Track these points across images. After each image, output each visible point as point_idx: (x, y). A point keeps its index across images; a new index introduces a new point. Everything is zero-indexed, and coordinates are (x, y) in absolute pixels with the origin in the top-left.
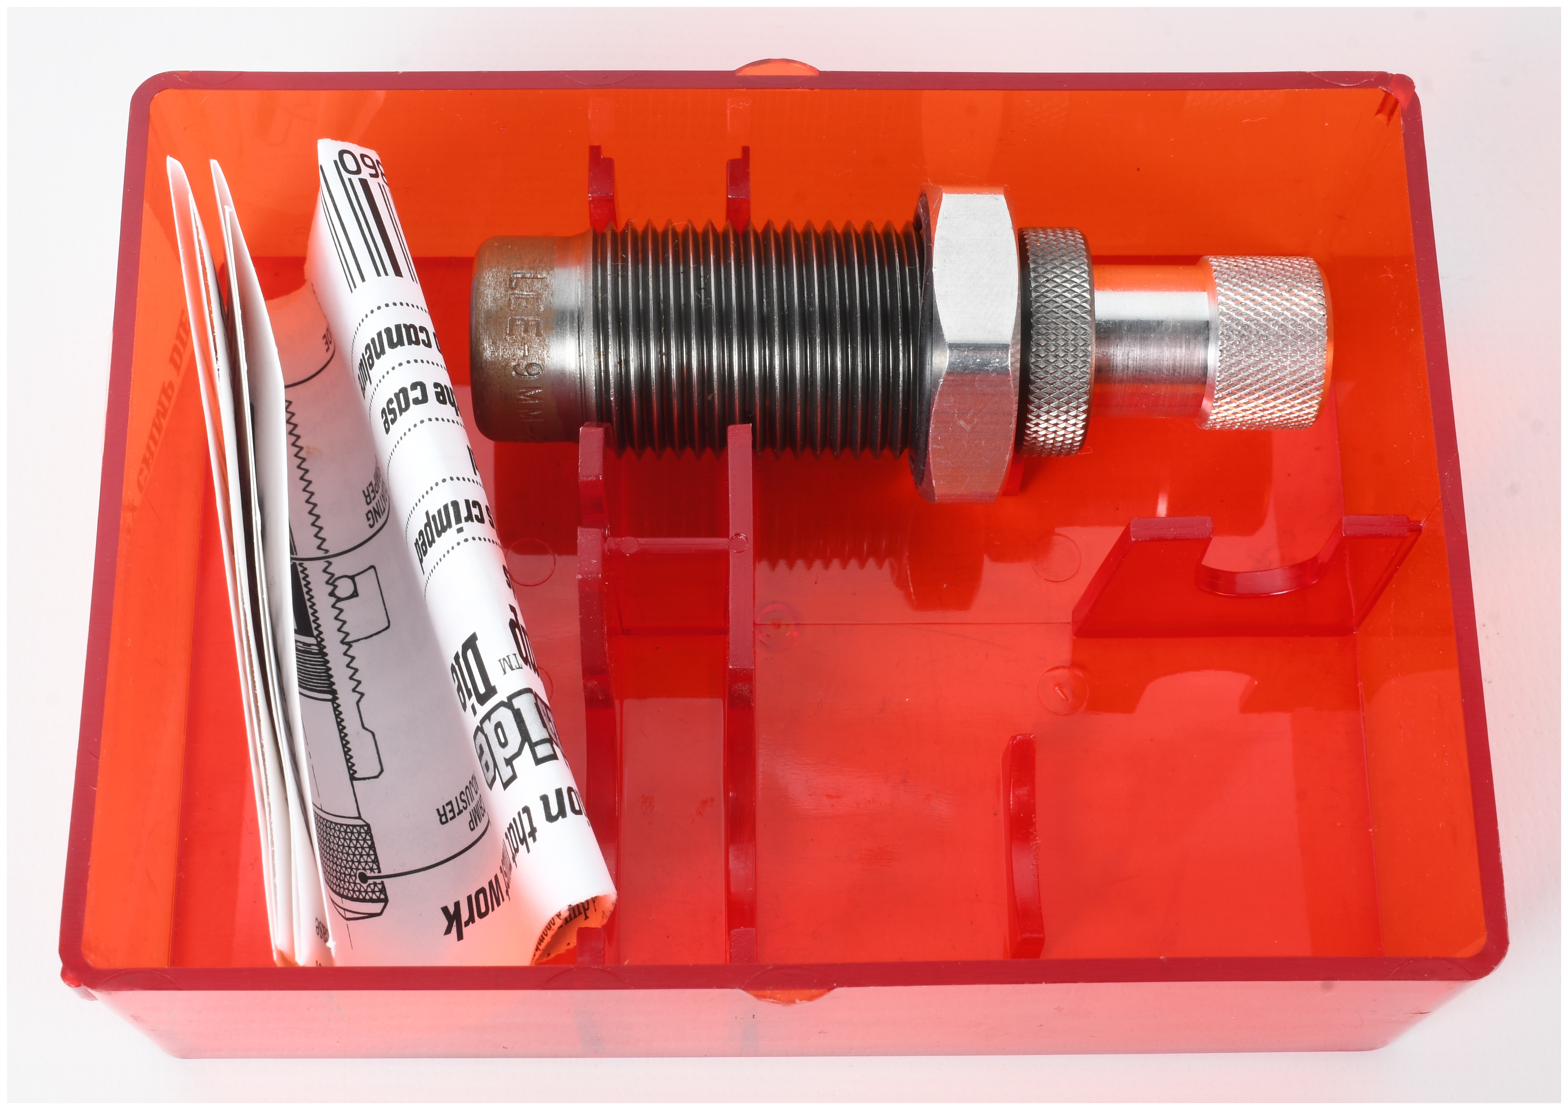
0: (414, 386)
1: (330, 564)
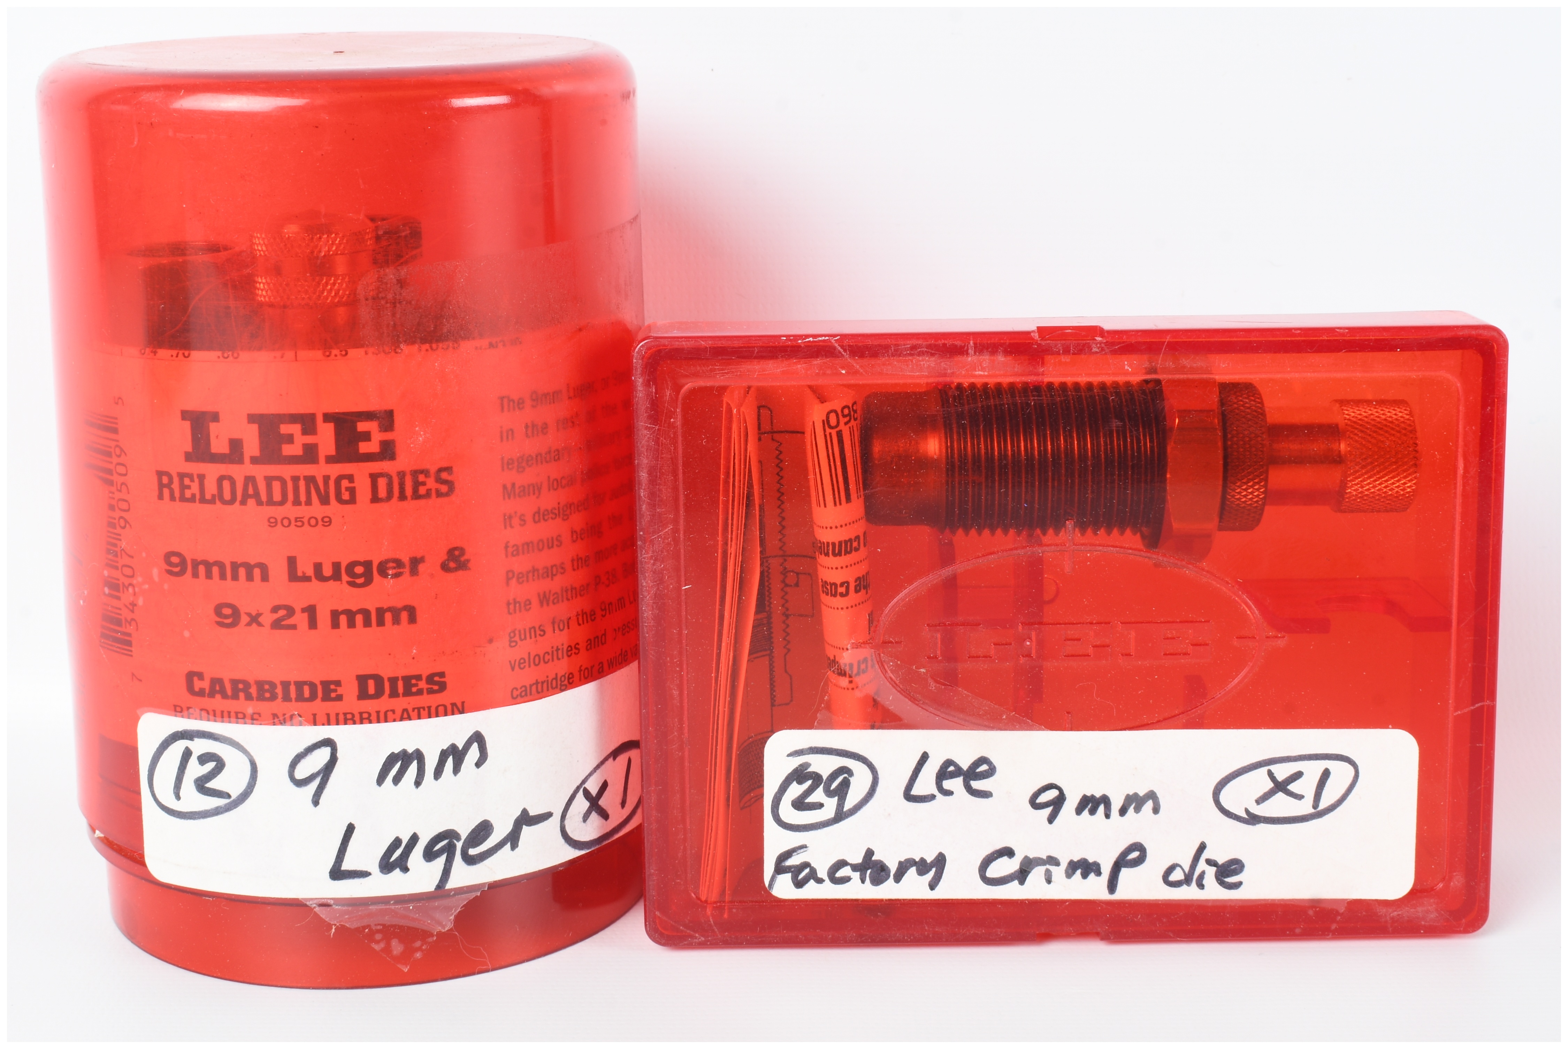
0: (842, 585)
1: (785, 560)
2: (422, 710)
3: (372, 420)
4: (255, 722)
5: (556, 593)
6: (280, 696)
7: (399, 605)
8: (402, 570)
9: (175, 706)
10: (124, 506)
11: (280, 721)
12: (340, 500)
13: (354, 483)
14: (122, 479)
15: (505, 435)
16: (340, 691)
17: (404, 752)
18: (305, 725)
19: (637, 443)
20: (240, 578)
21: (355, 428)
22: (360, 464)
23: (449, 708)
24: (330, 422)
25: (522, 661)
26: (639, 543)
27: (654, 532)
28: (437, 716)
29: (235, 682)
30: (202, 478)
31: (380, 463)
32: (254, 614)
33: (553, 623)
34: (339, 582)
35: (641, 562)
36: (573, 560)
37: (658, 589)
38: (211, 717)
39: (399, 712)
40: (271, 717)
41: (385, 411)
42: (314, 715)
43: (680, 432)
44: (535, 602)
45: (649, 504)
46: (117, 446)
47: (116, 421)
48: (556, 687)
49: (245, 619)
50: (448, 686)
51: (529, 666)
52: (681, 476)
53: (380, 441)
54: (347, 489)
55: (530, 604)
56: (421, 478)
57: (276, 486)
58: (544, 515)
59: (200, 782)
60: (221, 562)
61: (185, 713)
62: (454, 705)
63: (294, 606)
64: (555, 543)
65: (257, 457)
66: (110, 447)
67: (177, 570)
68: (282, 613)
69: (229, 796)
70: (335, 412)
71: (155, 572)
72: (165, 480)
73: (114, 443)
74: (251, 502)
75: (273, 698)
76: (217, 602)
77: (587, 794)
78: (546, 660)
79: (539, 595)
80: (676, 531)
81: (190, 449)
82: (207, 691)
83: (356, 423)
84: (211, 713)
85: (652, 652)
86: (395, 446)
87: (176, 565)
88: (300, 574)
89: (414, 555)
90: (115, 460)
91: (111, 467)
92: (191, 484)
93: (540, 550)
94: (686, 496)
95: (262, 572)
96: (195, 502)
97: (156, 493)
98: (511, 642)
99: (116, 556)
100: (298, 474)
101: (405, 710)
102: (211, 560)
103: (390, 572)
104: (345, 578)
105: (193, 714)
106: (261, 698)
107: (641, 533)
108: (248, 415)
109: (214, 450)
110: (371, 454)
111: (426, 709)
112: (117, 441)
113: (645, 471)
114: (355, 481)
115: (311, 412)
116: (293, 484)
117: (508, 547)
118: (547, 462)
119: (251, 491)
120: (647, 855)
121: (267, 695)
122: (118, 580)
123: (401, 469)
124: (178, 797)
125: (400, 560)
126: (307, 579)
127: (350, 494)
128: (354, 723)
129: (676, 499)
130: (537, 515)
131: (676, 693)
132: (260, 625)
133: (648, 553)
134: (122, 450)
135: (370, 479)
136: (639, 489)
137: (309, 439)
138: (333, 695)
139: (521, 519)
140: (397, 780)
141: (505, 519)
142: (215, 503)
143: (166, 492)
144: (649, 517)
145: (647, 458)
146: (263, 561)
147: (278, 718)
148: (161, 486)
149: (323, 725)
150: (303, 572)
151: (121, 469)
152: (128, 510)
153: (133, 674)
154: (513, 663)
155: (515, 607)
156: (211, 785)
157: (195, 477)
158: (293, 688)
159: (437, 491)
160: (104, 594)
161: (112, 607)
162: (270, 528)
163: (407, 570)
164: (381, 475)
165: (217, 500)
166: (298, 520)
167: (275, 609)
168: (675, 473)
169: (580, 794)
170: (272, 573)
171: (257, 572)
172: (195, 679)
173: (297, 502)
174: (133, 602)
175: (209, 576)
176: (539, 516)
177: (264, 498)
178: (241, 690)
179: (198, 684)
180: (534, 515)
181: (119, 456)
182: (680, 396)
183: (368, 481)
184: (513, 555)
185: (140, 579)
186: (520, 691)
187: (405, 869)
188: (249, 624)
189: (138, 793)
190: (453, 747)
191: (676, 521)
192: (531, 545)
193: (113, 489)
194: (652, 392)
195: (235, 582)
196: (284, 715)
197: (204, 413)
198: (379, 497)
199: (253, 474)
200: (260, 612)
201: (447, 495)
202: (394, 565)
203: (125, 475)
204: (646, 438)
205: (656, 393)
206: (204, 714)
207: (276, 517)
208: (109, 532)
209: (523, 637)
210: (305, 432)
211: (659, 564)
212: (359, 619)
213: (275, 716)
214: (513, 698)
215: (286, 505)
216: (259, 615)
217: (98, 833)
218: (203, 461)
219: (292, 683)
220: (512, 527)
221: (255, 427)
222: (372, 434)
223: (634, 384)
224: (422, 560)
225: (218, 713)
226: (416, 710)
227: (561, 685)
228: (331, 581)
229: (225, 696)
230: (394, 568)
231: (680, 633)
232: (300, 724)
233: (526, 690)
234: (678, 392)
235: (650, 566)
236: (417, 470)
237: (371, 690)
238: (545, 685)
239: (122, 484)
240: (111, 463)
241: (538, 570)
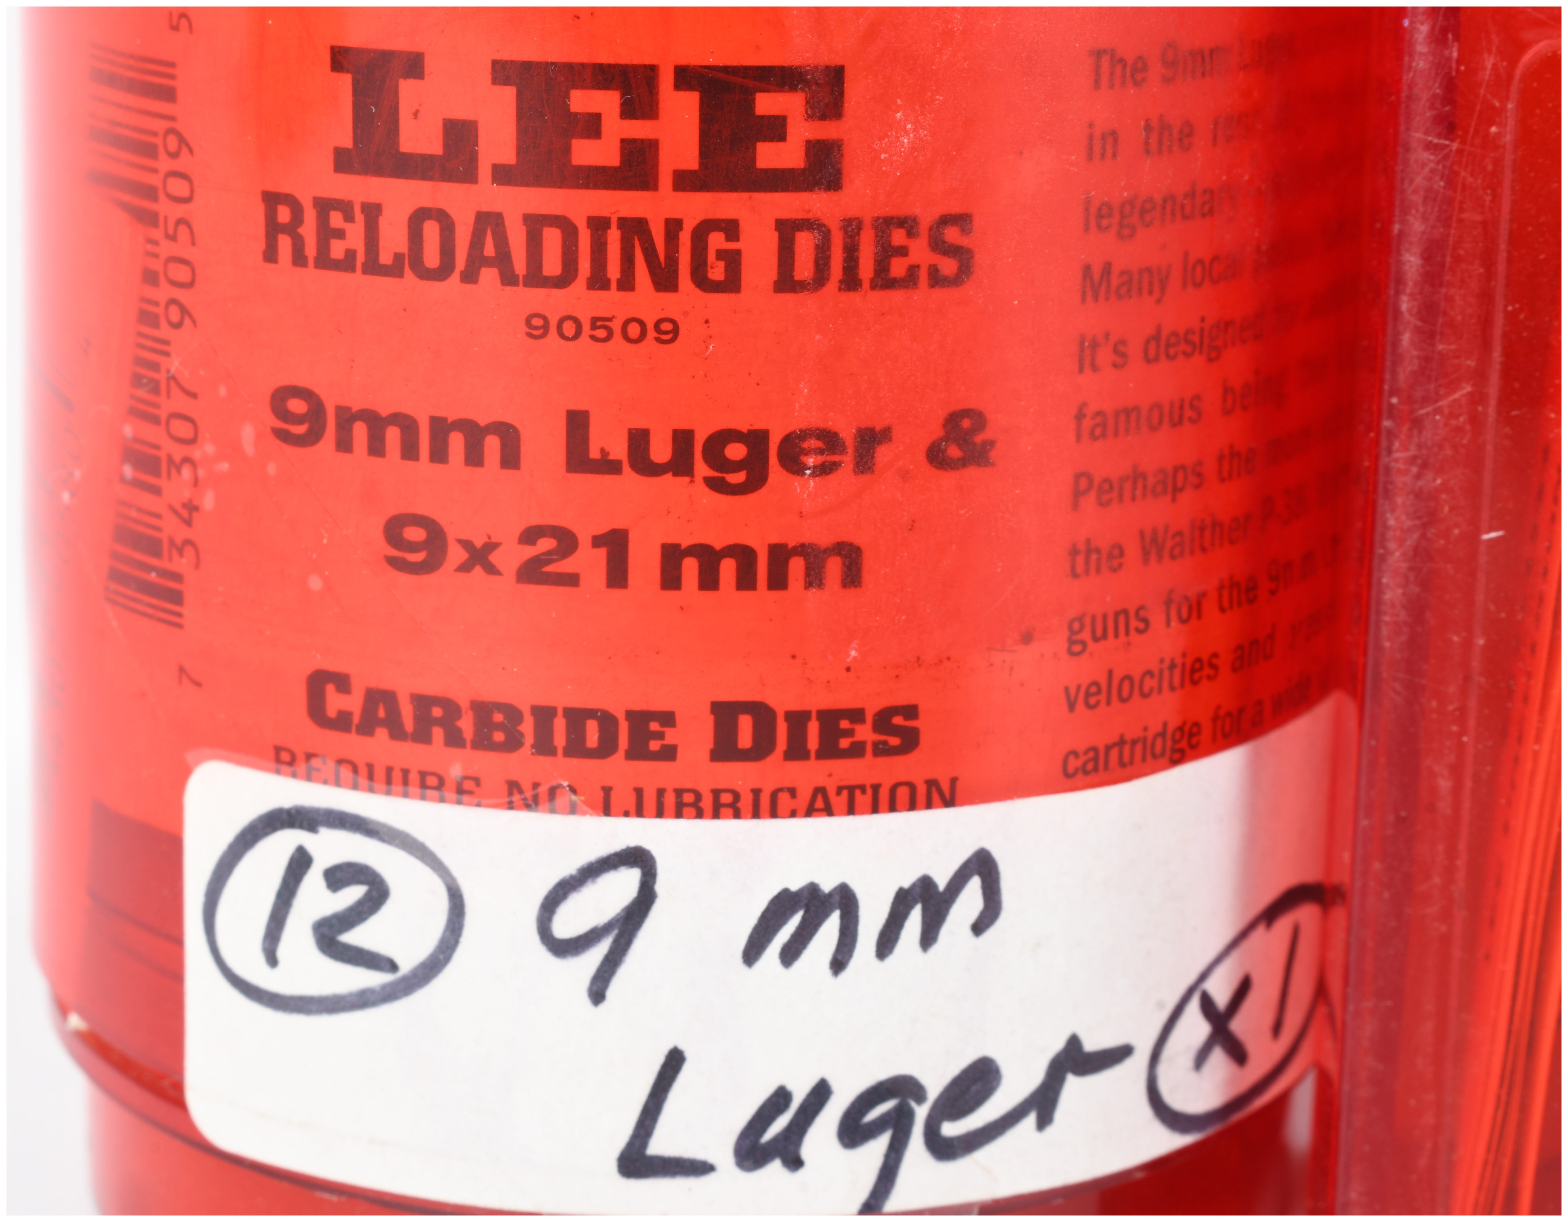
2: (858, 793)
3: (793, 88)
4: (465, 798)
5: (1179, 533)
6: (529, 739)
7: (825, 539)
8: (836, 458)
9: (278, 750)
10: (181, 273)
11: (525, 799)
12: (702, 282)
13: (738, 240)
14: (180, 210)
15: (1097, 147)
16: (671, 736)
17: (813, 889)
18: (584, 813)
19: (1402, 180)
20: (451, 457)
21: (751, 104)
22: (756, 196)
23: (922, 790)
24: (690, 88)
25: (1093, 689)
26: (1387, 423)
27: (1426, 400)
28: (893, 808)
29: (423, 702)
30: (372, 212)
31: (805, 196)
32: (479, 542)
33: (1168, 603)
34: (687, 479)
35: (1388, 470)
36: (1221, 458)
37: (1423, 536)
38: (363, 781)
39: (805, 795)
40: (505, 788)
41: (827, 68)
42: (607, 791)
43: (1508, 161)
44: (1133, 550)
45: (1418, 330)
46: (171, 131)
47: (169, 70)
48: (1163, 754)
49: (456, 555)
50: (924, 738)
51: (1109, 703)
52: (1501, 268)
53: (808, 142)
54: (721, 254)
55: (1122, 554)
56: (898, 237)
57: (552, 238)
58: (1168, 345)
59: (325, 930)
60: (407, 417)
61: (301, 767)
62: (932, 784)
63: (575, 529)
64: (1188, 413)
65: (510, 166)
66: (155, 134)
67: (300, 429)
68: (545, 544)
69: (392, 966)
70: (705, 63)
71: (248, 434)
72: (284, 214)
73: (165, 124)
74: (489, 276)
75: (513, 743)
76: (392, 512)
77: (1207, 1005)
78: (1146, 689)
79: (1142, 534)
80: (1478, 398)
81: (347, 142)
82: (356, 719)
83: (753, 94)
84: (363, 770)
85: (1397, 686)
86: (842, 156)
87: (298, 419)
88: (594, 453)
89: (869, 424)
90: (164, 164)
91: (155, 180)
92: (347, 226)
93: (1153, 428)
94: (1510, 317)
95: (504, 447)
96: (353, 269)
97: (261, 245)
98: (1071, 642)
99: (156, 391)
100: (605, 213)
101: (820, 791)
102: (384, 412)
103: (811, 461)
104: (702, 469)
105: (318, 770)
106: (482, 742)
107: (1394, 400)
108: (495, 63)
109: (407, 145)
110: (783, 171)
111: (869, 791)
112: (172, 119)
113: (1417, 250)
114: (742, 237)
115: (647, 62)
116: (592, 236)
117: (1084, 416)
118: (1185, 217)
119: (489, 249)
120: (1342, 1158)
121: (499, 737)
122: (157, 447)
123: (853, 212)
124: (272, 960)
125: (836, 434)
126: (610, 467)
127: (726, 269)
128: (700, 815)
129: (1486, 323)
130: (1153, 345)
131: (1444, 784)
132: (491, 570)
133: (1406, 449)
134: (182, 140)
135: (776, 234)
136: (1398, 293)
137: (638, 129)
138: (654, 745)
139: (1116, 351)
140: (790, 954)
141: (1082, 349)
142: (401, 275)
143: (285, 243)
144: (1416, 361)
145: (1425, 219)
146: (508, 419)
147: (521, 791)
148: (273, 229)
149: (626, 814)
150: (602, 450)
151: (179, 187)
152: (190, 285)
153: (182, 670)
154: (1073, 692)
155: (1087, 562)
156: (353, 937)
157: (357, 210)
158: (560, 724)
159: (934, 272)
160: (122, 479)
161: (140, 510)
162: (530, 341)
163: (848, 460)
164: (806, 224)
165: (407, 269)
166: (599, 323)
167: (530, 536)
168: (1488, 260)
169: (1194, 1007)
170: (527, 449)
171: (492, 445)
172: (330, 689)
173: (598, 282)
174: (190, 501)
175: (376, 448)
176: (1158, 346)
177: (520, 266)
178: (439, 722)
179: (335, 702)
180: (1148, 342)
181: (174, 155)
182: (1518, 72)
183: (772, 238)
184: (1093, 437)
185: (210, 449)
186: (1083, 759)
187: (794, 1163)
188: (465, 568)
189: (177, 941)
190: (926, 883)
191: (1480, 376)
192: (1134, 415)
193: (158, 234)
194: (1449, 59)
195: (438, 467)
196: (536, 785)
197: (385, 57)
198: (797, 278)
199: (496, 208)
200: (494, 540)
201: (956, 281)
202: (819, 444)
203: (188, 200)
204: (1427, 170)
205: (1459, 62)
206: (346, 772)
207: (547, 314)
208: (140, 334)
209: (1099, 632)
210: (628, 111)
211: (1429, 475)
212: (728, 568)
213: (513, 787)
214: (1068, 775)
215: (573, 286)
216: (491, 546)
217: (75, 1021)
218: (379, 171)
219: (560, 712)
220: (1095, 368)
221: (509, 93)
222: (790, 122)
223: (1407, 37)
224: (881, 436)
225: (380, 773)
226: (845, 793)
227: (1174, 751)
228: (668, 477)
229: (397, 733)
230: (821, 452)
231: (1468, 644)
232: (573, 810)
233: (1096, 759)
234: (1513, 62)
235: (1407, 479)
236: (893, 218)
237: (745, 739)
238: (1139, 748)
239: (180, 221)
240: (155, 171)
241: (1144, 476)
